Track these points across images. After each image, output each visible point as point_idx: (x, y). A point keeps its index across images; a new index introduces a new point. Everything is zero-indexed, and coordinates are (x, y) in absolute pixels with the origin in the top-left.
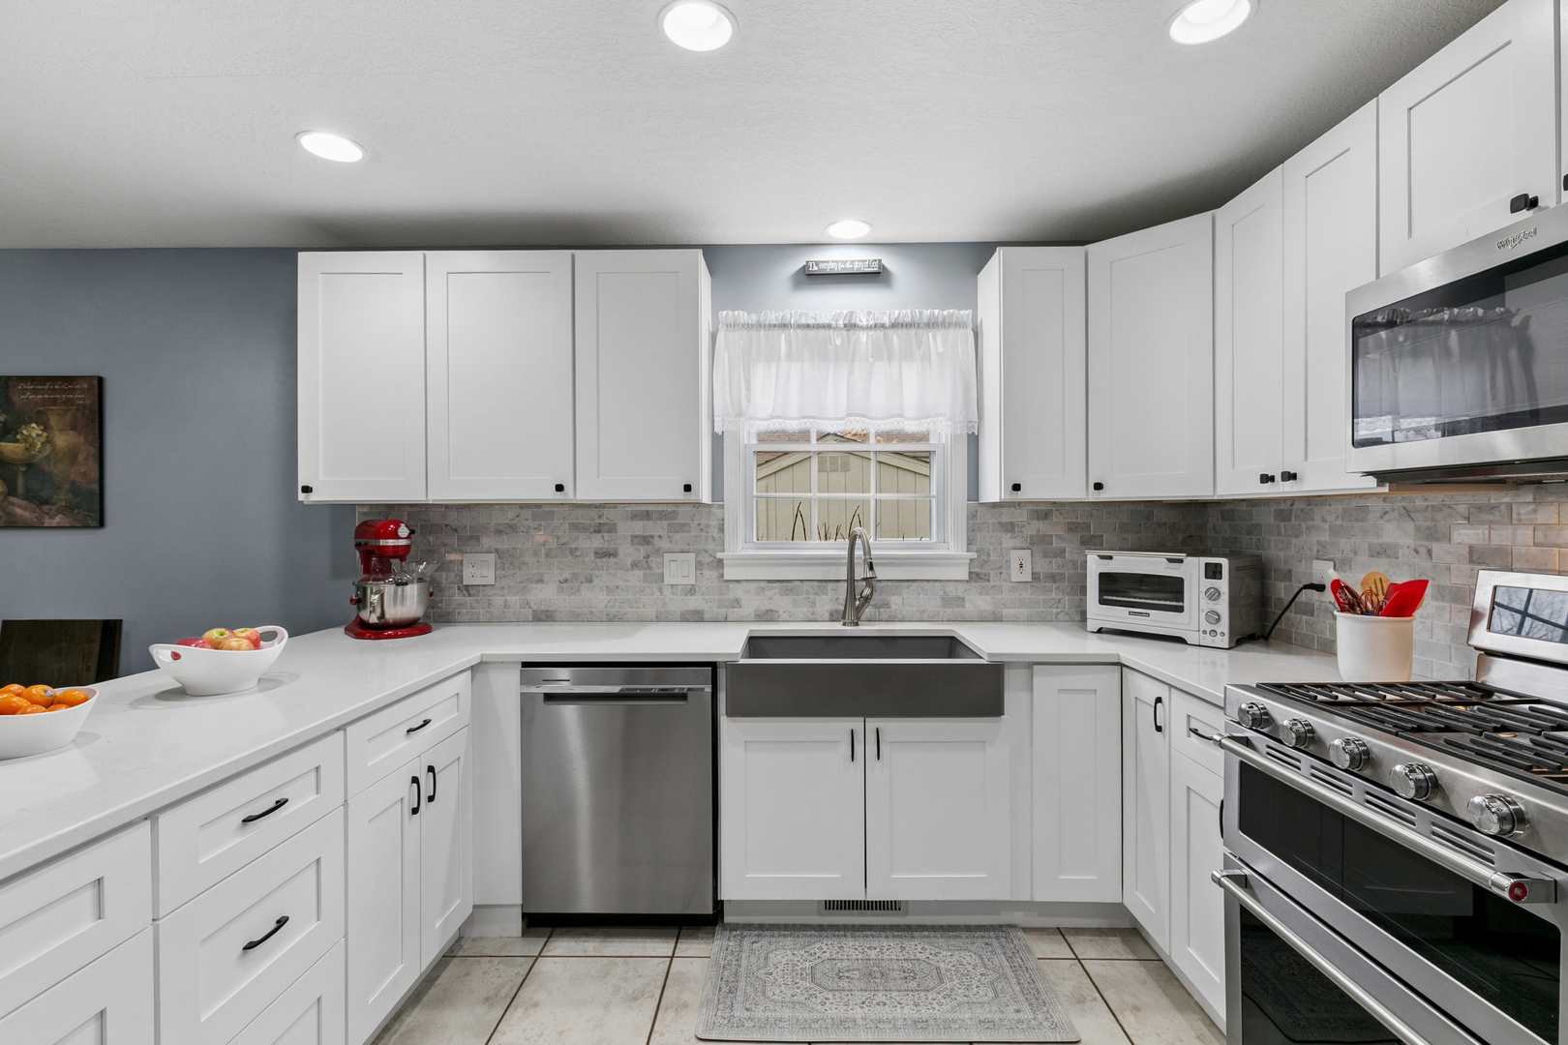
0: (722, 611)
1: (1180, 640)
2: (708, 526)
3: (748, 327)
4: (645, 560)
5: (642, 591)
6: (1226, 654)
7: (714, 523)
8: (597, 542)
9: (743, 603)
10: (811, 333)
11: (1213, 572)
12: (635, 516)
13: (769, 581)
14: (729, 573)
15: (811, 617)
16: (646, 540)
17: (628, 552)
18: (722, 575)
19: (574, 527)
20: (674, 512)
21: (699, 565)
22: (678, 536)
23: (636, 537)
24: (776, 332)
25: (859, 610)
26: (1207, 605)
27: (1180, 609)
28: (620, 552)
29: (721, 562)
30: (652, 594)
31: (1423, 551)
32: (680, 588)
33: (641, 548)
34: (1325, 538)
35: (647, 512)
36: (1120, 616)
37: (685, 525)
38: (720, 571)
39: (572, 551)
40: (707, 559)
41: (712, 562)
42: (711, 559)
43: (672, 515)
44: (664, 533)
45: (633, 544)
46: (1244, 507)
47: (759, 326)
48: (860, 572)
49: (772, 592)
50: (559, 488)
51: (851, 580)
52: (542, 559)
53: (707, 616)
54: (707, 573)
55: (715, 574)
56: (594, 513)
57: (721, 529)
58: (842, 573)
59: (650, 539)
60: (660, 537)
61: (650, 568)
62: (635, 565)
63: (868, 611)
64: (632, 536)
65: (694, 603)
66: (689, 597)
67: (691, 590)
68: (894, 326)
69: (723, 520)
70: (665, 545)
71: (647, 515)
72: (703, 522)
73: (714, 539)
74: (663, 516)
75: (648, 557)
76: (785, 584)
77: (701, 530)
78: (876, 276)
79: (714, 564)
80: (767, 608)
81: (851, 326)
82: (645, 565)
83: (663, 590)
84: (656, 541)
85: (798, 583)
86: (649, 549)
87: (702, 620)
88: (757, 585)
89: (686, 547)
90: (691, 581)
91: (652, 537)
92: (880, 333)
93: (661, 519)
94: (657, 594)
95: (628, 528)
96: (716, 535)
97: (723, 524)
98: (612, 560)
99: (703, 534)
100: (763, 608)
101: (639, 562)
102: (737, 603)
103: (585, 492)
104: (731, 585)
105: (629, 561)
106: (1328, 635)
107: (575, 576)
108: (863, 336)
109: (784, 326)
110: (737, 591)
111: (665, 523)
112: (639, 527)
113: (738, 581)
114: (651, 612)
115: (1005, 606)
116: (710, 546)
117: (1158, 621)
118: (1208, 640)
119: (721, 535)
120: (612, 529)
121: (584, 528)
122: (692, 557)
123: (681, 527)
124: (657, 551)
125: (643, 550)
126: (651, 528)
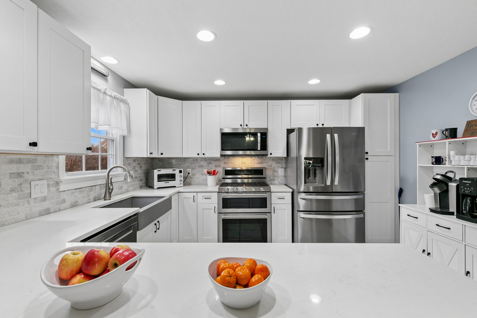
0: (58, 206)
1: (175, 187)
2: (52, 166)
4: (19, 187)
5: (17, 205)
6: (182, 188)
7: (54, 164)
9: (66, 201)
11: (180, 172)
12: (11, 162)
13: (76, 189)
15: (88, 201)
16: (20, 175)
18: (58, 189)
20: (35, 159)
21: (48, 185)
22: (37, 172)
23: (13, 173)
26: (180, 179)
27: (175, 180)
28: (2, 183)
29: (58, 183)
30: (24, 205)
31: (208, 166)
32: (39, 199)
33: (16, 180)
34: (189, 164)
35: (20, 159)
36: (163, 184)
37: (41, 166)
38: (57, 187)
41: (54, 183)
42: (53, 182)
44: (29, 171)
45: (11, 177)
46: (167, 159)
49: (76, 194)
50: (34, 144)
53: (51, 211)
54: (52, 189)
55: (56, 189)
57: (58, 167)
59: (22, 174)
60: (28, 173)
61: (22, 191)
62: (12, 190)
64: (10, 173)
65: (46, 205)
66: (43, 203)
67: (44, 199)
68: (115, 98)
69: (58, 163)
70: (30, 177)
71: (20, 161)
72: (49, 164)
73: (54, 172)
74: (29, 161)
75: (21, 184)
76: (81, 189)
77: (49, 168)
79: (55, 184)
80: (75, 201)
82: (19, 189)
83: (30, 202)
84: (26, 175)
85: (85, 188)
86: (21, 180)
87: (49, 213)
88: (71, 191)
89: (42, 178)
90: (45, 194)
91: (23, 173)
92: (111, 99)
93: (28, 163)
94: (26, 204)
95: (7, 168)
96: (55, 171)
97: (58, 165)
99: (50, 170)
100: (73, 201)
101: (15, 188)
104: (61, 193)
105: (8, 188)
106: (189, 182)
110: (64, 196)
111: (30, 165)
112: (14, 168)
113: (64, 191)
114: (22, 216)
115: (129, 187)
116: (53, 176)
117: (171, 183)
118: (180, 186)
119: (58, 170)
122: (45, 182)
123: (40, 167)
124: (26, 181)
125: (18, 181)
126: (22, 168)
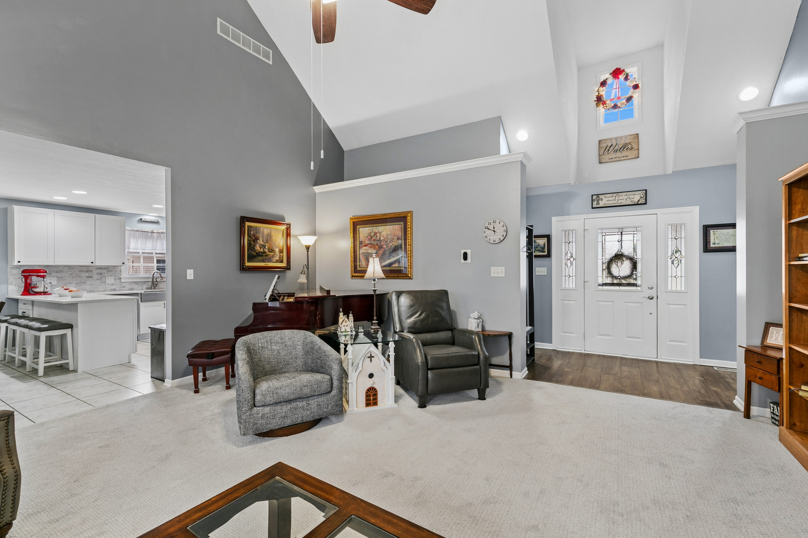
0: (121, 289)
3: (130, 230)
4: (101, 278)
5: (100, 285)
7: (119, 270)
8: (87, 274)
10: (144, 233)
12: (97, 269)
13: (132, 282)
14: (122, 281)
15: (142, 289)
16: (101, 274)
17: (95, 276)
19: (80, 271)
21: (115, 279)
22: (109, 273)
24: (136, 232)
25: (155, 287)
28: (94, 276)
29: (120, 278)
30: (102, 286)
32: (110, 284)
39: (79, 277)
40: (117, 278)
43: (108, 268)
44: (106, 272)
45: (97, 275)
47: (132, 230)
48: (155, 280)
49: (133, 284)
50: (92, 263)
51: (153, 281)
52: (71, 278)
53: (117, 290)
54: (117, 281)
55: (119, 281)
56: (86, 268)
57: (121, 271)
58: (151, 280)
61: (102, 280)
62: (98, 279)
63: (156, 287)
64: (97, 273)
65: (114, 287)
66: (112, 286)
67: (113, 284)
69: (121, 269)
70: (106, 275)
71: (101, 268)
72: (116, 270)
73: (119, 273)
74: (105, 268)
76: (136, 283)
78: (157, 223)
81: (152, 232)
84: (104, 274)
85: (139, 282)
86: (102, 276)
88: (129, 283)
89: (112, 275)
90: (113, 282)
92: (159, 234)
94: (104, 286)
95: (95, 271)
98: (91, 278)
99: (116, 273)
100: (131, 288)
102: (125, 287)
103: (98, 263)
104: (123, 283)
105: (96, 278)
107: (81, 282)
108: (155, 234)
109: (137, 231)
110: (125, 284)
111: (106, 270)
112: (99, 271)
113: (125, 282)
114: (102, 289)
116: (118, 275)
119: (121, 273)
120: (91, 271)
121: (83, 271)
122: (113, 277)
123: (110, 271)
124: (104, 276)
125: (100, 276)
126: (102, 271)
